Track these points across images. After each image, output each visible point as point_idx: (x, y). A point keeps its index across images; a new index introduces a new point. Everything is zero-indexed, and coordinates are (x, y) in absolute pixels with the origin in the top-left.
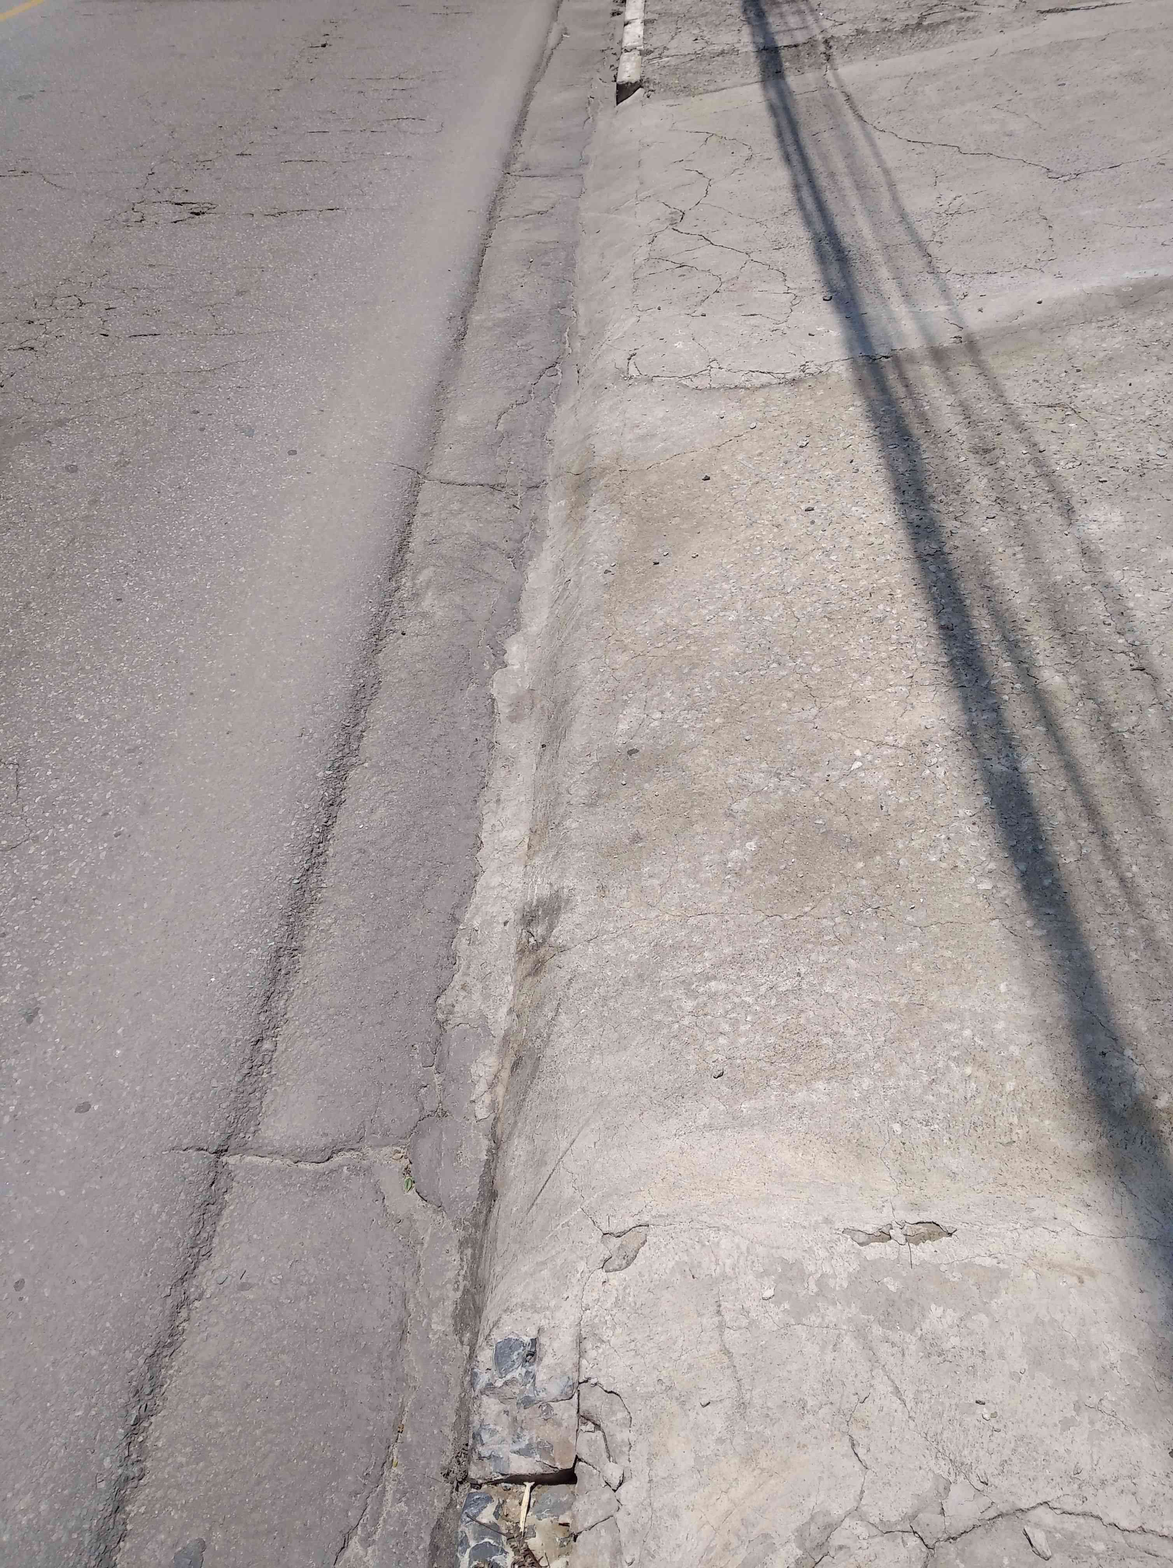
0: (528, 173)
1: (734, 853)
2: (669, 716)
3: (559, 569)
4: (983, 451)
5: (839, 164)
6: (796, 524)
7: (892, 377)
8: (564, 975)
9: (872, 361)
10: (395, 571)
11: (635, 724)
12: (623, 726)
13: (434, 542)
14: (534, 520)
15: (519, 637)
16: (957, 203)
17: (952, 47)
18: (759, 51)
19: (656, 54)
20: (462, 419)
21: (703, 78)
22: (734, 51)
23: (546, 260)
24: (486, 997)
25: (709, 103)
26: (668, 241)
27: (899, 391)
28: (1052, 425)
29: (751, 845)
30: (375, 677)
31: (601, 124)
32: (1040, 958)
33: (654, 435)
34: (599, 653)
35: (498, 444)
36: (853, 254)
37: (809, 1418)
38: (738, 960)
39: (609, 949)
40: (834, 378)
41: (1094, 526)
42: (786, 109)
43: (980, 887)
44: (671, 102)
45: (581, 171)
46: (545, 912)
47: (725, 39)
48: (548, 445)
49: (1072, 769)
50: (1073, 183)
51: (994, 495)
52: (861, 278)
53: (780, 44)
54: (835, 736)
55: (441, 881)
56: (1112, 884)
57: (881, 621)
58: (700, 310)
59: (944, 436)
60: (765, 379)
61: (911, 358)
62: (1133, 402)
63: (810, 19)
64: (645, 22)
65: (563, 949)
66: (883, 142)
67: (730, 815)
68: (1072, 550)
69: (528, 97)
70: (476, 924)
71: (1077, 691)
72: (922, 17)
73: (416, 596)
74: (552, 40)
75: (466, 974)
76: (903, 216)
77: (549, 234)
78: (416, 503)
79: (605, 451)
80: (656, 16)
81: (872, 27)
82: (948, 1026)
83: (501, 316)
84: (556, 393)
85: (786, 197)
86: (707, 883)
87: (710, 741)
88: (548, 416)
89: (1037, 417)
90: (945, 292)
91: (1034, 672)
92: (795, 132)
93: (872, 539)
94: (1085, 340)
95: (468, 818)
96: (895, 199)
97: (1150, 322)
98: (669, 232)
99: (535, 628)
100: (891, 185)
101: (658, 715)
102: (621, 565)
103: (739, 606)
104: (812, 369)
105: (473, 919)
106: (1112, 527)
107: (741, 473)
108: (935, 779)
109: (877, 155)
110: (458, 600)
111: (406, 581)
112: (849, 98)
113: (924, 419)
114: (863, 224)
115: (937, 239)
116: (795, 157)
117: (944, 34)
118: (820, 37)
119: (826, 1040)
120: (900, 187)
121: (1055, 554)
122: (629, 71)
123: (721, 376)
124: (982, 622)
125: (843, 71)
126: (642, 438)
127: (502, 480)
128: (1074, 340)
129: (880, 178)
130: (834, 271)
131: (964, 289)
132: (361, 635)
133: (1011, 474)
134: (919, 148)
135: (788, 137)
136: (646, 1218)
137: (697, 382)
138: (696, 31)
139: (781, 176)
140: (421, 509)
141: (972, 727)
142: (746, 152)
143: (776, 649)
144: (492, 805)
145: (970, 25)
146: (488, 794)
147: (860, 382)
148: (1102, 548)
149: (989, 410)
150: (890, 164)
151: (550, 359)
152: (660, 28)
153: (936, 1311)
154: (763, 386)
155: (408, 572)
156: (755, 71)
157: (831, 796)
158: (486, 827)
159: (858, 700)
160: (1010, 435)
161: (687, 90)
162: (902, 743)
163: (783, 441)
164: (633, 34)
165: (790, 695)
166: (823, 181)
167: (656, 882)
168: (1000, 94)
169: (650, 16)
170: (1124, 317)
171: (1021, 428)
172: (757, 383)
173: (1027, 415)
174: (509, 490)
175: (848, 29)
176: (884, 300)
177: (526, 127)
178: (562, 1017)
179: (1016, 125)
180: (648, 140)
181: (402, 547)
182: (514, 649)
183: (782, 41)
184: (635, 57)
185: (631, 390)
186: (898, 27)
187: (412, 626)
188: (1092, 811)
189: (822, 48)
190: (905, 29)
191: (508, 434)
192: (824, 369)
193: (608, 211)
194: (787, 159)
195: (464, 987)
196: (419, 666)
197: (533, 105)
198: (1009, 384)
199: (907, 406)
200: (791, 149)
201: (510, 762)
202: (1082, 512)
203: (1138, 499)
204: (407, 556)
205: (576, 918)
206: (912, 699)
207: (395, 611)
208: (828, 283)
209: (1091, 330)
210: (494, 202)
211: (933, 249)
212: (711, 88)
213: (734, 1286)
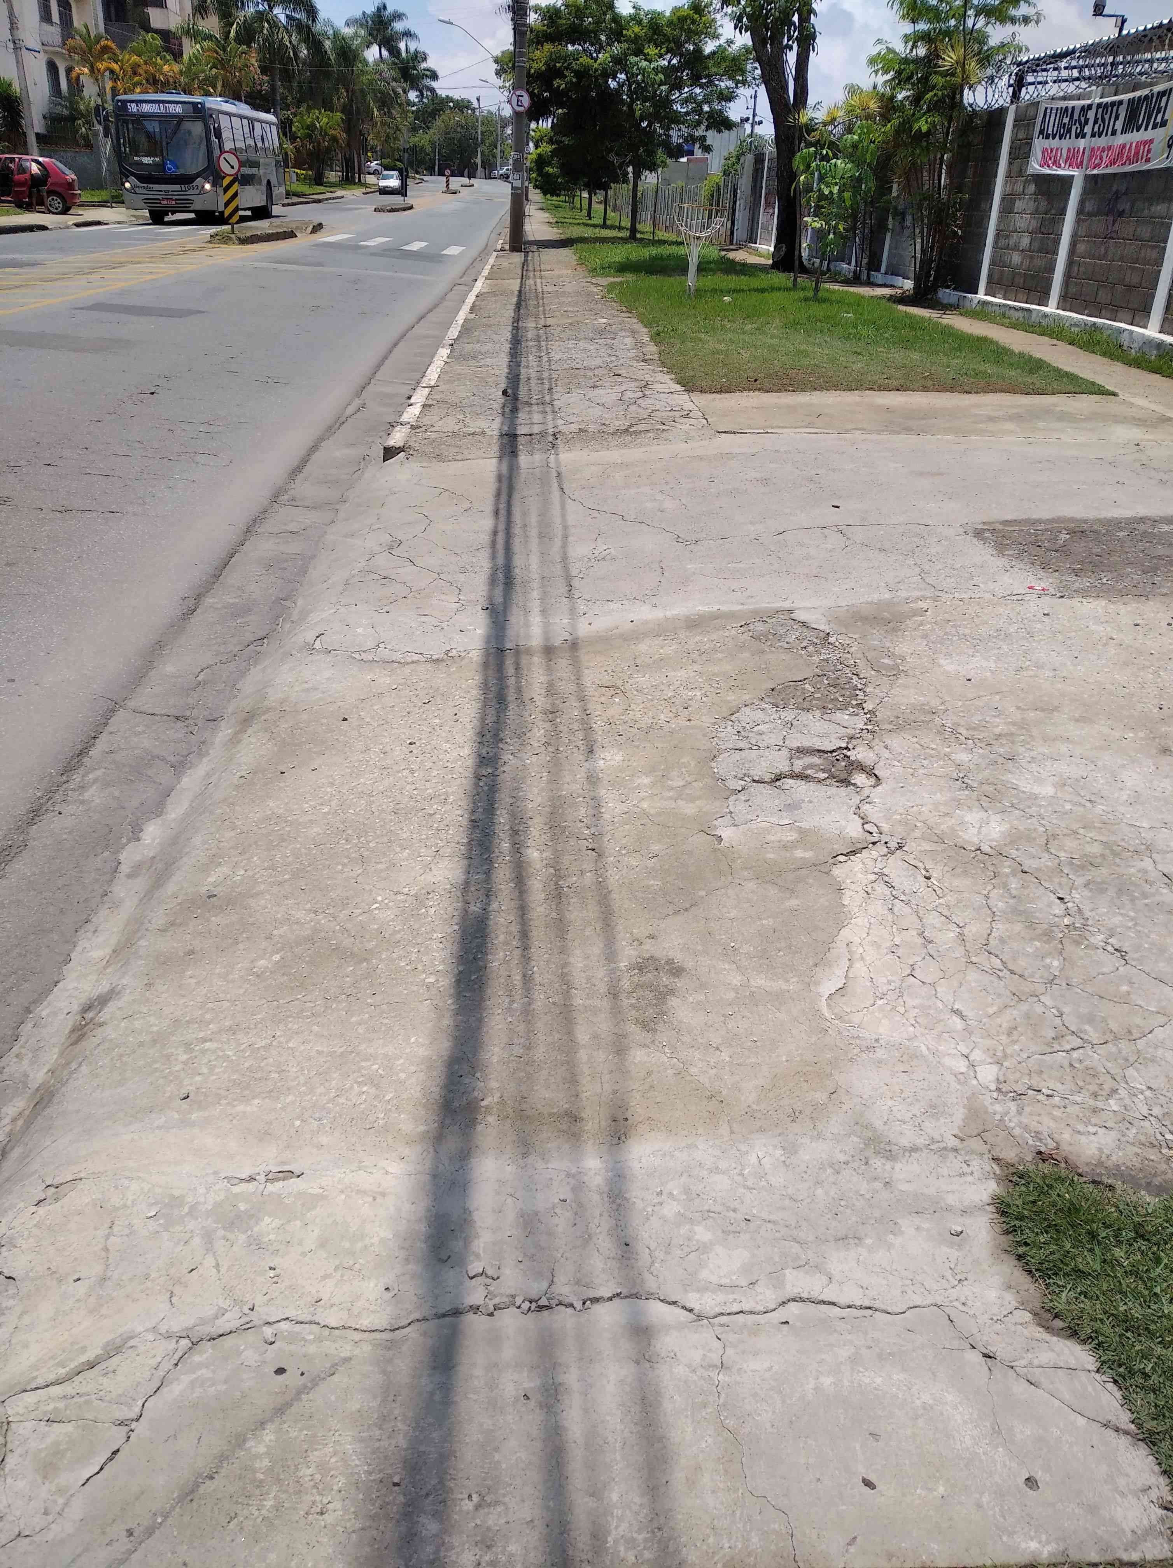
0: (294, 503)
1: (262, 962)
2: (250, 873)
3: (208, 775)
4: (552, 713)
5: (534, 519)
6: (399, 752)
7: (509, 663)
8: (96, 1041)
9: (500, 651)
10: (68, 770)
11: (222, 878)
12: (211, 879)
13: (111, 752)
14: (203, 743)
15: (159, 821)
16: (605, 553)
17: (648, 449)
18: (502, 435)
19: (423, 429)
20: (170, 669)
21: (454, 450)
22: (483, 434)
23: (285, 565)
24: (32, 1063)
25: (453, 468)
26: (382, 561)
27: (510, 670)
28: (603, 699)
29: (276, 957)
30: (24, 841)
31: (367, 475)
32: (447, 1021)
33: (317, 689)
34: (213, 830)
35: (194, 689)
36: (518, 580)
37: (149, 1284)
38: (233, 1030)
39: (137, 1024)
40: (466, 660)
41: (602, 762)
42: (510, 478)
43: (427, 980)
44: (425, 464)
45: (338, 507)
46: (99, 1004)
47: (480, 424)
48: (235, 692)
49: (523, 910)
50: (692, 546)
51: (544, 740)
52: (518, 596)
53: (518, 432)
54: (367, 888)
55: (27, 985)
56: (517, 978)
57: (431, 815)
58: (386, 609)
59: (527, 702)
60: (416, 657)
61: (529, 652)
62: (662, 687)
63: (550, 417)
64: (424, 406)
65: (101, 1025)
66: (571, 506)
67: (269, 937)
68: (581, 775)
69: (314, 448)
70: (44, 1014)
71: (545, 862)
72: (631, 426)
73: (82, 788)
74: (350, 410)
75: (22, 1047)
76: (565, 558)
77: (294, 547)
78: (106, 724)
79: (274, 696)
80: (434, 403)
81: (592, 428)
82: (364, 1064)
83: (231, 601)
84: (256, 658)
85: (485, 538)
86: (233, 981)
87: (275, 889)
88: (243, 673)
89: (596, 694)
90: (572, 610)
91: (522, 850)
92: (510, 496)
93: (448, 764)
94: (650, 647)
95: (67, 942)
96: (564, 546)
97: (698, 638)
98: (386, 553)
99: (173, 816)
100: (565, 537)
101: (242, 872)
102: (255, 773)
103: (333, 803)
104: (454, 653)
105: (43, 1011)
106: (612, 763)
107: (373, 718)
108: (426, 915)
109: (563, 516)
110: (117, 794)
111: (77, 778)
112: (559, 475)
113: (519, 690)
114: (534, 561)
115: (581, 575)
116: (503, 512)
117: (643, 439)
118: (551, 431)
119: (274, 1075)
120: (570, 539)
121: (568, 778)
122: (397, 438)
123: (384, 653)
124: (502, 818)
125: (562, 456)
126: (307, 690)
127: (188, 713)
128: (643, 647)
129: (560, 533)
130: (499, 591)
131: (586, 609)
132: (22, 809)
133: (561, 728)
134: (595, 514)
135: (504, 498)
136: (82, 1175)
137: (364, 656)
138: (461, 417)
139: (487, 523)
140: (109, 728)
141: (466, 884)
142: (467, 505)
143: (349, 832)
144: (89, 935)
145: (664, 435)
146: (90, 927)
147: (486, 665)
148: (601, 775)
149: (566, 687)
150: (569, 523)
151: (260, 634)
152: (435, 411)
153: (267, 1220)
154: (413, 662)
155: (81, 771)
156: (495, 449)
157: (349, 926)
158: (79, 949)
159: (394, 865)
160: (573, 702)
161: (440, 458)
162: (413, 892)
163: (413, 699)
164: (412, 413)
165: (346, 861)
166: (517, 530)
167: (193, 981)
168: (667, 483)
169: (430, 402)
170: (683, 635)
171: (582, 699)
172: (409, 660)
173: (590, 691)
174: (191, 721)
175: (574, 428)
176: (527, 612)
177: (304, 471)
178: (84, 1068)
179: (669, 504)
180: (396, 490)
181: (82, 753)
182: (151, 829)
183: (521, 430)
184: (406, 429)
185: (310, 658)
186: (611, 430)
187: (68, 809)
188: (524, 935)
189: (550, 439)
190: (616, 432)
191: (205, 682)
192: (463, 654)
193: (346, 536)
194: (497, 513)
195: (17, 1056)
196: (65, 836)
197: (316, 456)
198: (586, 671)
199: (511, 681)
200: (502, 506)
201: (116, 905)
202: (599, 753)
203: (638, 747)
204: (84, 760)
205: (120, 1004)
206: (432, 866)
207: (58, 797)
208: (490, 598)
209: (658, 641)
210: (255, 521)
211: (576, 583)
212: (458, 458)
213: (129, 1211)
